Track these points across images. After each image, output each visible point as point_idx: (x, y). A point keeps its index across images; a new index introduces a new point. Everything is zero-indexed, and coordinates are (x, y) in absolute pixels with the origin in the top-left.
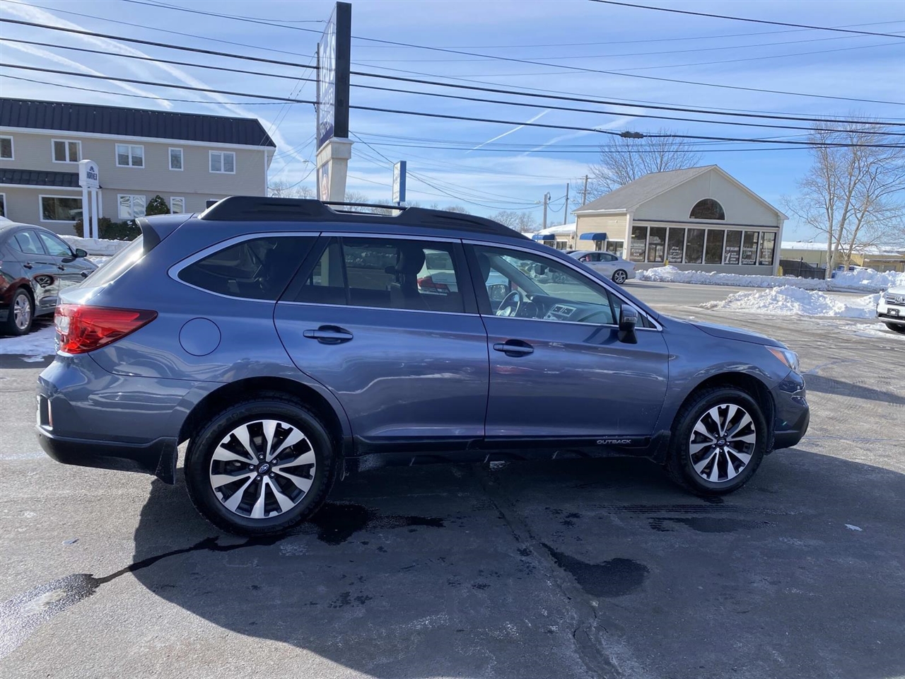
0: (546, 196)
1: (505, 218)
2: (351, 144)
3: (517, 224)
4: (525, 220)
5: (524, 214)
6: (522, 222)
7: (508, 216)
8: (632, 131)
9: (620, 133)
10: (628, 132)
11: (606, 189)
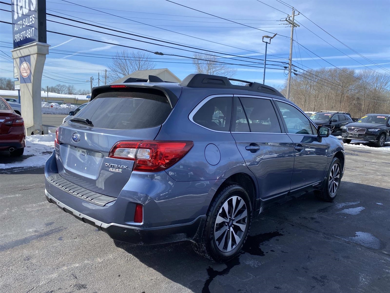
0: (91, 78)
1: (60, 87)
2: (48, 46)
3: (67, 90)
4: (70, 89)
5: (70, 86)
6: (69, 90)
7: (61, 87)
8: (159, 52)
9: (154, 52)
10: (157, 52)
11: (117, 76)
